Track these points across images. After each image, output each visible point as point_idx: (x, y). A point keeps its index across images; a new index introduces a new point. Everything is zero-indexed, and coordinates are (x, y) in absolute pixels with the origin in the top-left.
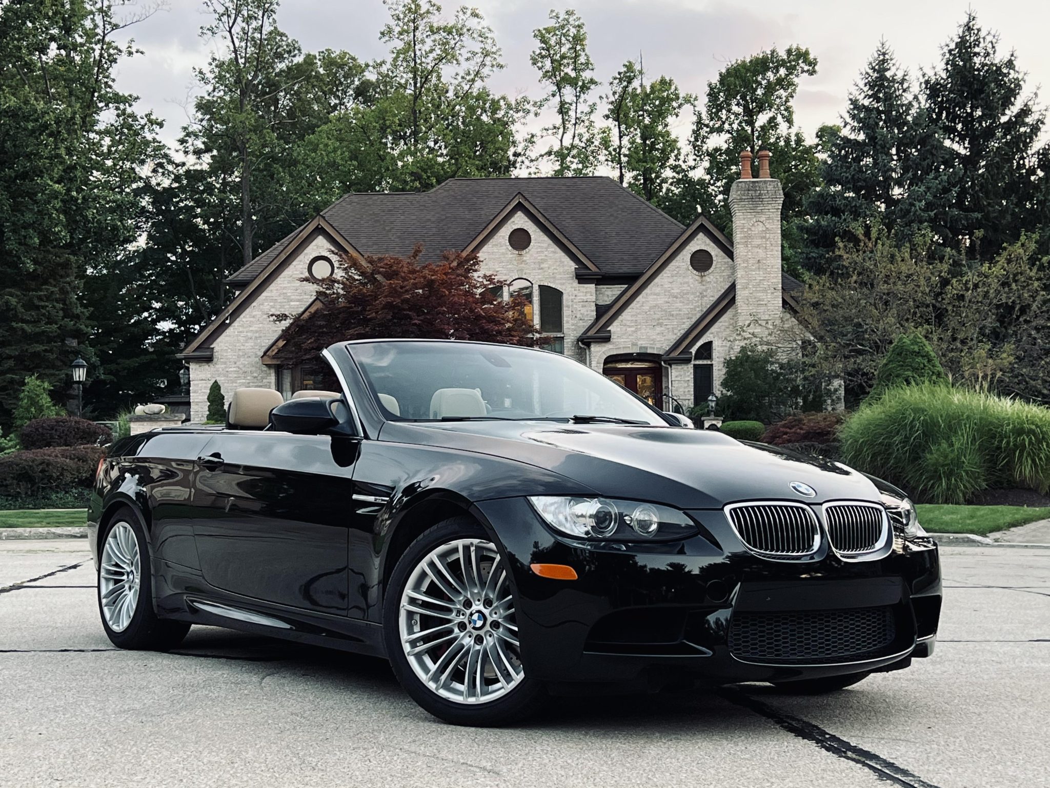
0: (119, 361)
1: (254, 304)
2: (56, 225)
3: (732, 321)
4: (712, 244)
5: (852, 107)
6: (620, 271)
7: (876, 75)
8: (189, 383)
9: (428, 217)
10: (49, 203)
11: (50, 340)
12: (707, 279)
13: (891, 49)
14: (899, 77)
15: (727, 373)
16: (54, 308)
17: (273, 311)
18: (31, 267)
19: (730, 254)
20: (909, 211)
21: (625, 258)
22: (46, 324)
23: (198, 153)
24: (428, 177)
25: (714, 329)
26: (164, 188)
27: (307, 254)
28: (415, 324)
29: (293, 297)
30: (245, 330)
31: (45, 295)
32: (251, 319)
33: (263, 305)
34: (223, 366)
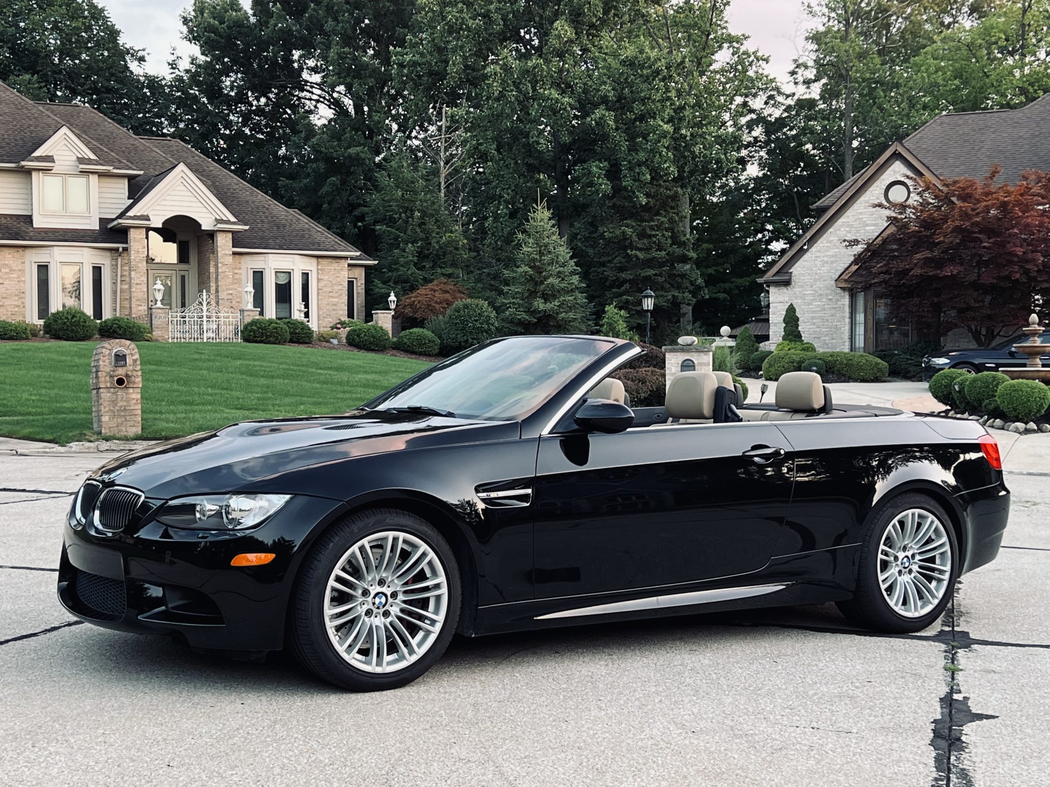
0: (733, 280)
1: (831, 230)
2: (665, 162)
8: (768, 306)
9: (1021, 134)
10: (659, 141)
11: (662, 265)
16: (663, 237)
17: (847, 237)
18: (644, 201)
22: (656, 251)
23: (807, 82)
24: (1035, 91)
27: (884, 180)
28: (984, 247)
29: (868, 222)
30: (823, 254)
31: (656, 225)
32: (828, 244)
33: (839, 230)
34: (800, 289)
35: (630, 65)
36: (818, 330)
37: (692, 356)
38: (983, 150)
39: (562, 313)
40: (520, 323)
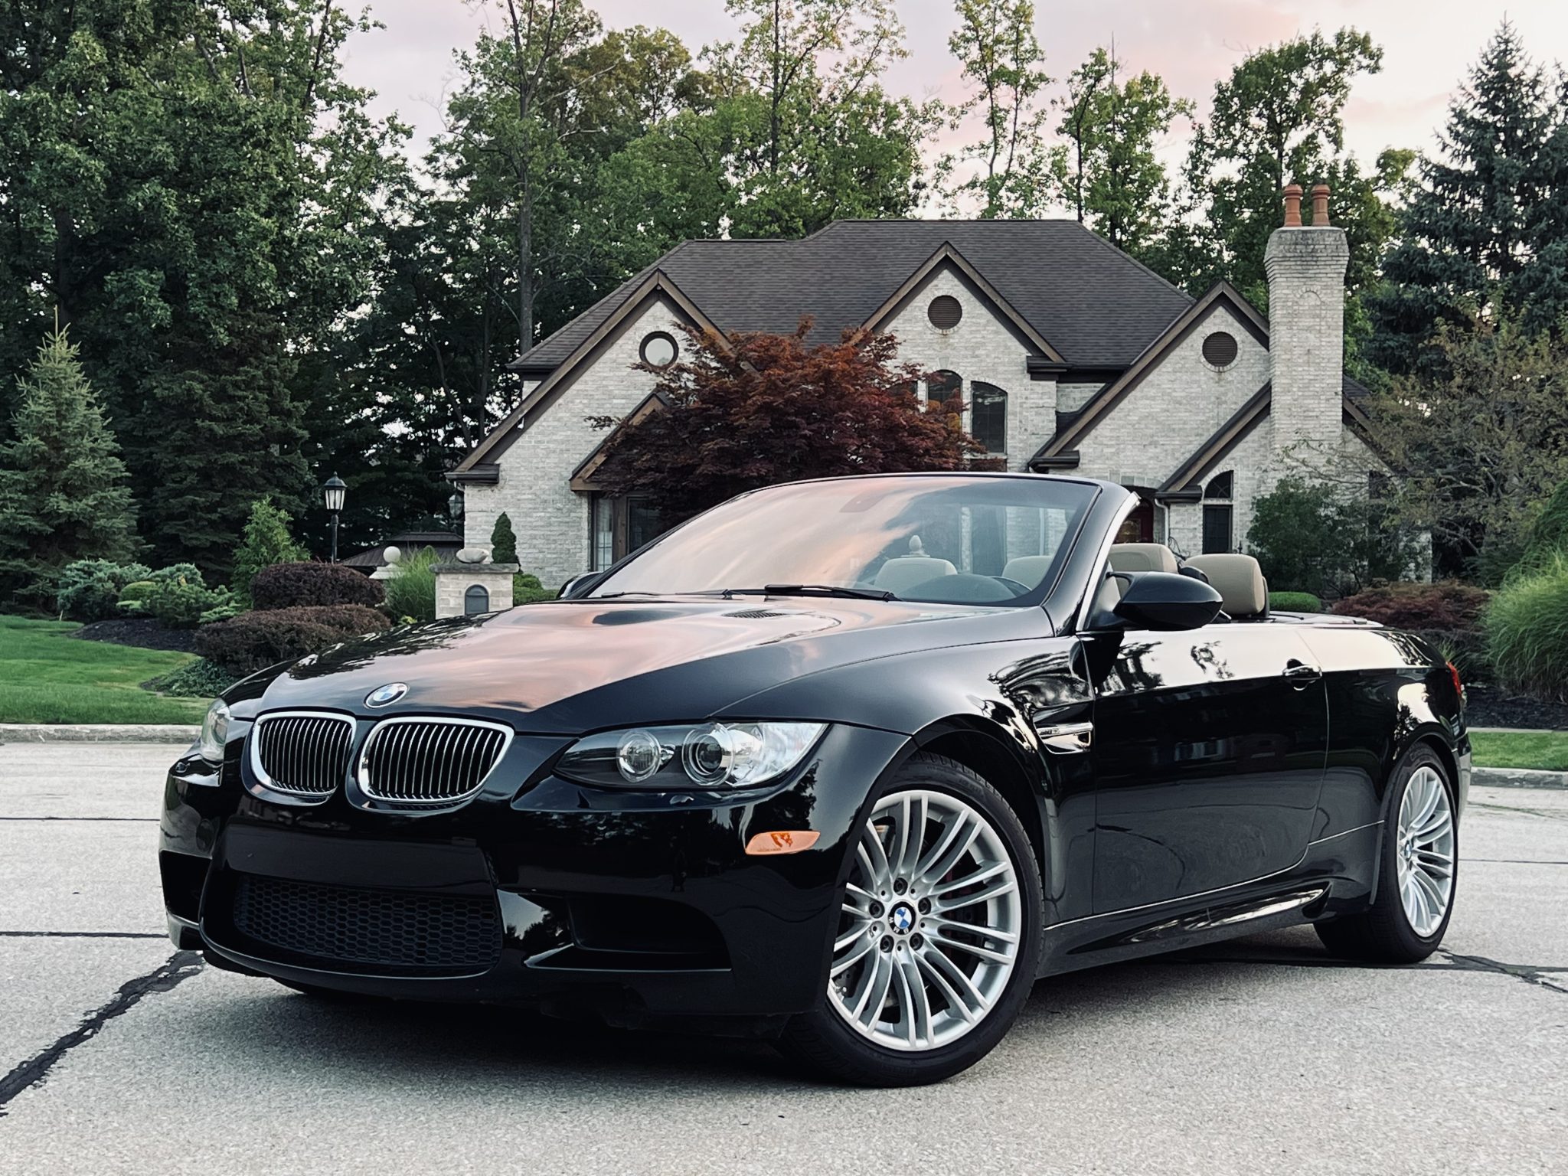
1: (560, 401)
2: (264, 278)
3: (1264, 442)
4: (1237, 324)
5: (1455, 121)
6: (1095, 362)
7: (1492, 73)
8: (462, 516)
9: (805, 277)
10: (254, 245)
11: (248, 446)
12: (1227, 376)
13: (1518, 34)
14: (1529, 75)
15: (1256, 519)
16: (255, 401)
17: (588, 412)
18: (225, 339)
19: (1264, 340)
20: (1539, 282)
21: (1103, 342)
22: (245, 423)
23: (452, 176)
24: (792, 218)
25: (1237, 452)
26: (400, 227)
27: (639, 328)
28: (805, 436)
29: (617, 392)
30: (546, 439)
31: (243, 381)
32: (556, 423)
33: (572, 402)
34: (513, 492)
35: (202, 116)
36: (541, 555)
37: (483, 581)
38: (756, 297)
39: (99, 519)
40: (23, 533)
